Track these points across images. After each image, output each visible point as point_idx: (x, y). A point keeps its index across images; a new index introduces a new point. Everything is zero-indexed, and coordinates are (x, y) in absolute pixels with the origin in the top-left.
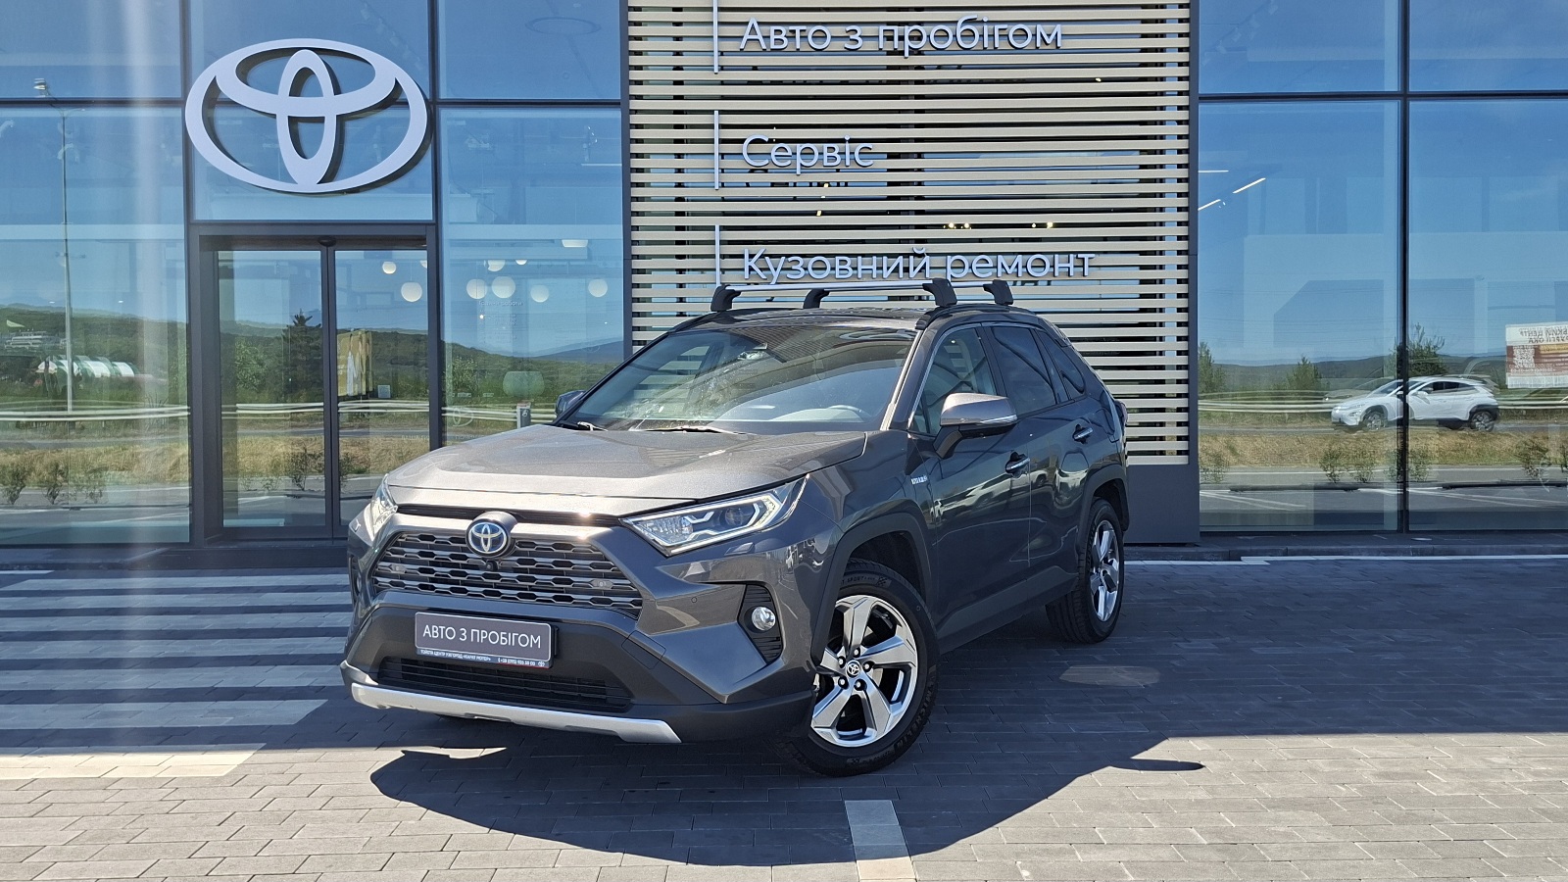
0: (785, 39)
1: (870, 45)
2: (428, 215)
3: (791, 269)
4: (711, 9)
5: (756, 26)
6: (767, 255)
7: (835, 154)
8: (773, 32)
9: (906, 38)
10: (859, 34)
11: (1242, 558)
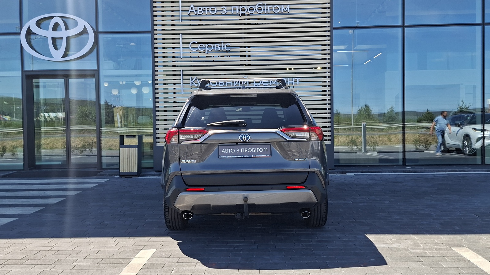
0: (202, 11)
1: (229, 13)
2: (95, 68)
4: (179, 2)
5: (193, 7)
6: (197, 79)
7: (218, 47)
8: (198, 9)
9: (240, 10)
10: (225, 9)
11: (347, 173)
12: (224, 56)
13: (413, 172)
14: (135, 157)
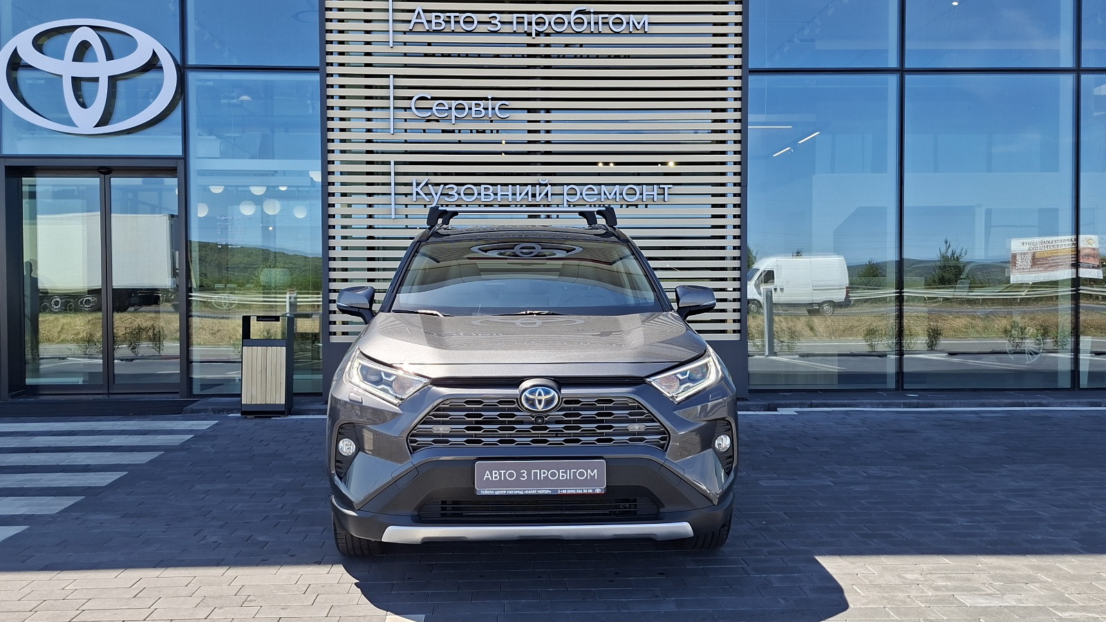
0: (443, 23)
1: (507, 28)
2: (179, 152)
3: (447, 194)
5: (421, 12)
6: (430, 184)
7: (481, 109)
8: (434, 18)
9: (534, 23)
10: (498, 20)
11: (778, 409)
12: (484, 132)
13: (926, 407)
14: (278, 367)
